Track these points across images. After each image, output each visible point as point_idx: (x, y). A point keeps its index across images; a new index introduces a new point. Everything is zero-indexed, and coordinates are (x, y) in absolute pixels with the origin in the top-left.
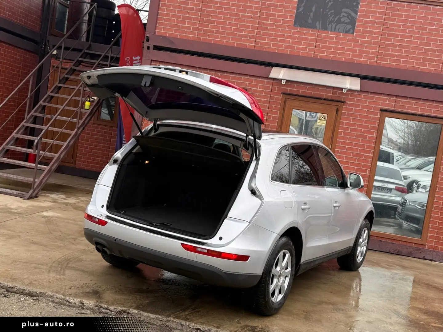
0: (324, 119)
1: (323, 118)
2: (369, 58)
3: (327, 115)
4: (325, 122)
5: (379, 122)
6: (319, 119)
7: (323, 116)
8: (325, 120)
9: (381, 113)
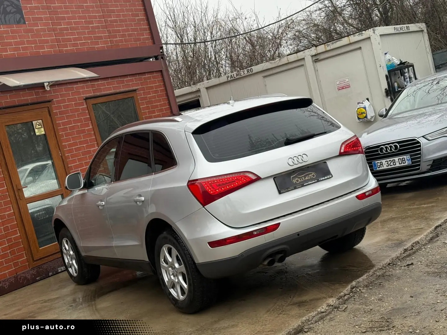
0: (40, 127)
1: (39, 125)
2: (52, 47)
3: (41, 121)
4: (43, 129)
5: (89, 112)
6: (36, 128)
7: (38, 123)
8: (42, 127)
9: (86, 101)
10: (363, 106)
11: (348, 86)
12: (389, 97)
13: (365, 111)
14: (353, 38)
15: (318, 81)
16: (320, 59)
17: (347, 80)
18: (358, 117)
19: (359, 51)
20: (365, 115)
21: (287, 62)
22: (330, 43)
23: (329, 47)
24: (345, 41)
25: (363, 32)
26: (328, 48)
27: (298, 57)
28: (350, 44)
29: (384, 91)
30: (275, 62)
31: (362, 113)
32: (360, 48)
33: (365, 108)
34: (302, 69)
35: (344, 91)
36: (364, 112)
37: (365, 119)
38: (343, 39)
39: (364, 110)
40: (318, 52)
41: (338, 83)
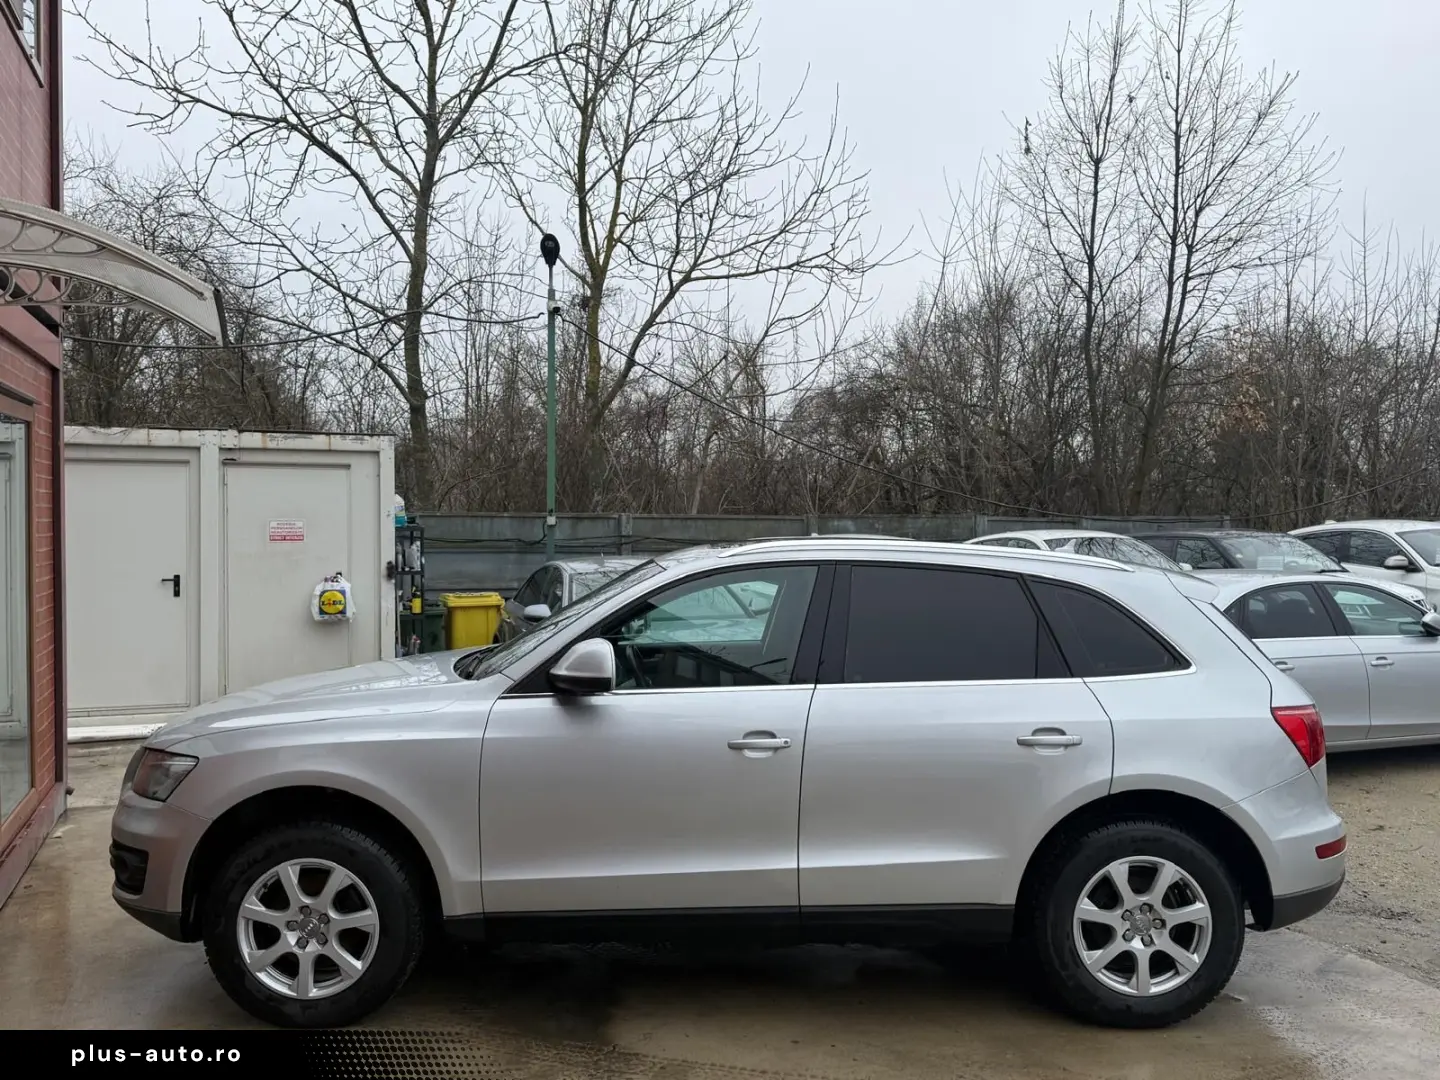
10: (338, 588)
11: (300, 538)
12: (393, 581)
13: (343, 599)
14: (337, 442)
15: (225, 511)
16: (238, 461)
17: (300, 524)
18: (320, 608)
19: (342, 472)
20: (341, 607)
21: (146, 443)
22: (278, 435)
23: (275, 443)
24: (319, 442)
25: (366, 437)
26: (271, 445)
27: (180, 440)
28: (330, 451)
29: (384, 566)
30: (105, 434)
31: (334, 603)
32: (348, 467)
33: (343, 593)
34: (182, 471)
35: (287, 545)
36: (340, 602)
37: (339, 616)
38: (313, 436)
39: (339, 597)
40: (242, 446)
41: (274, 524)
